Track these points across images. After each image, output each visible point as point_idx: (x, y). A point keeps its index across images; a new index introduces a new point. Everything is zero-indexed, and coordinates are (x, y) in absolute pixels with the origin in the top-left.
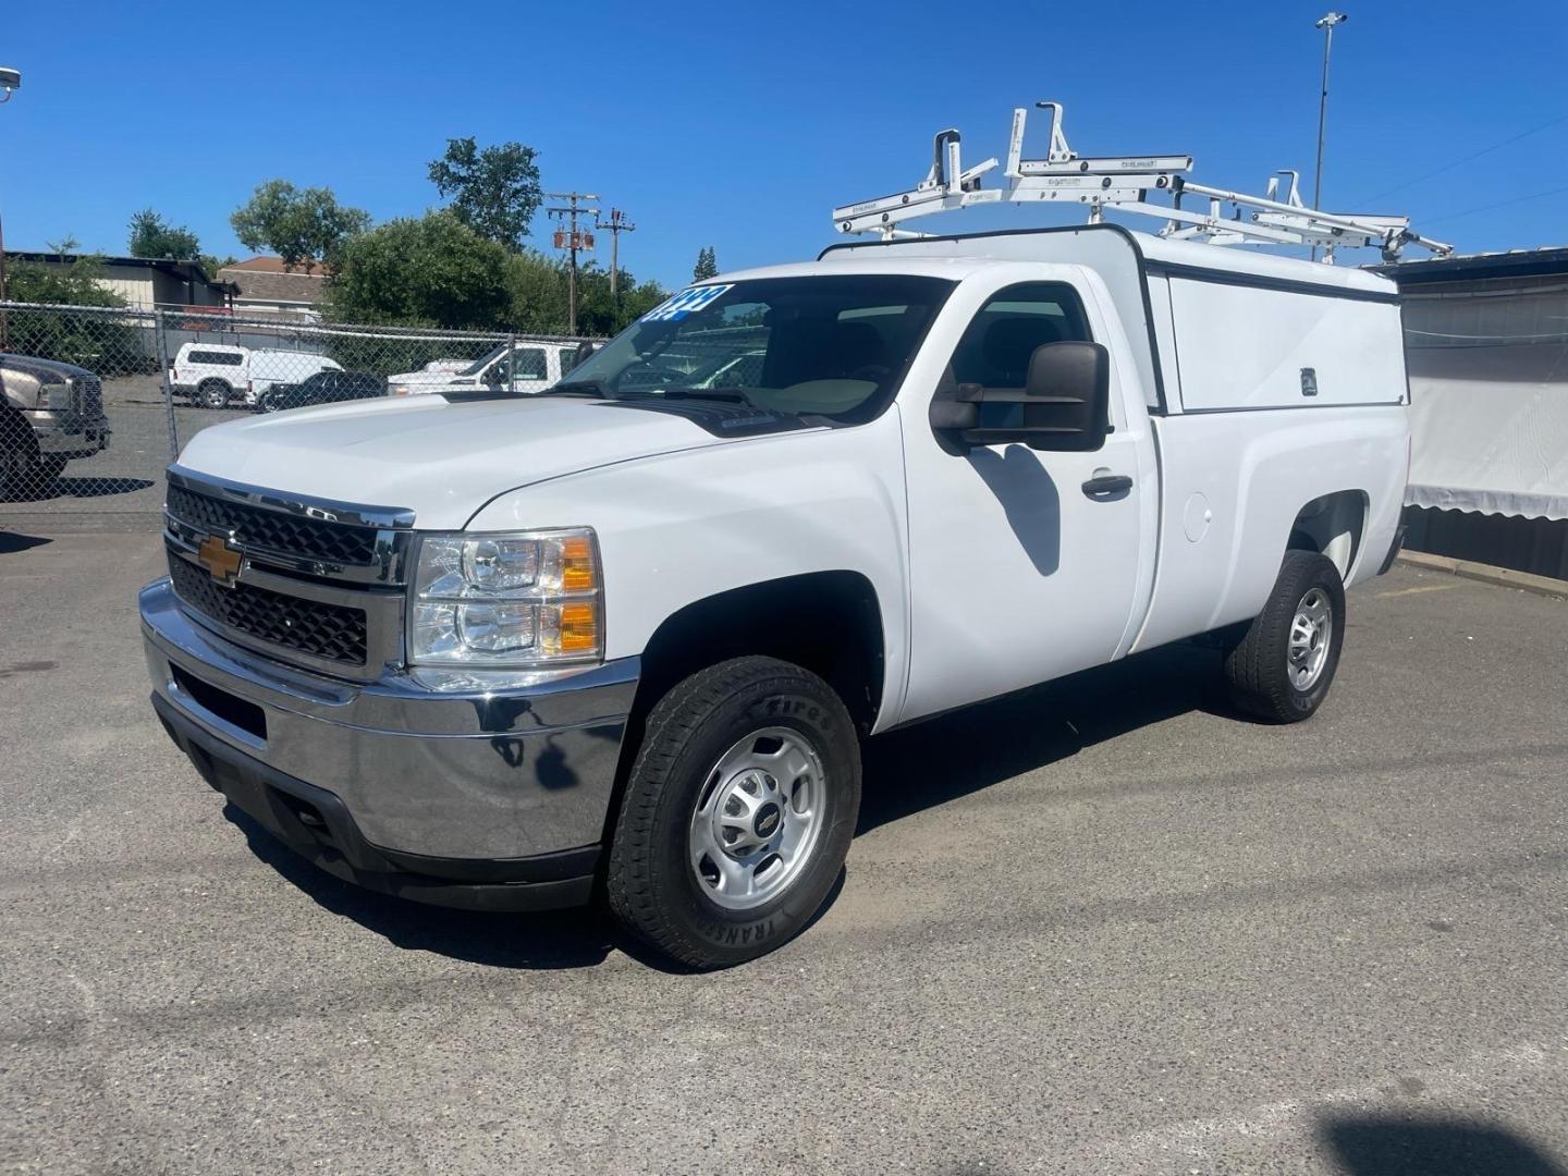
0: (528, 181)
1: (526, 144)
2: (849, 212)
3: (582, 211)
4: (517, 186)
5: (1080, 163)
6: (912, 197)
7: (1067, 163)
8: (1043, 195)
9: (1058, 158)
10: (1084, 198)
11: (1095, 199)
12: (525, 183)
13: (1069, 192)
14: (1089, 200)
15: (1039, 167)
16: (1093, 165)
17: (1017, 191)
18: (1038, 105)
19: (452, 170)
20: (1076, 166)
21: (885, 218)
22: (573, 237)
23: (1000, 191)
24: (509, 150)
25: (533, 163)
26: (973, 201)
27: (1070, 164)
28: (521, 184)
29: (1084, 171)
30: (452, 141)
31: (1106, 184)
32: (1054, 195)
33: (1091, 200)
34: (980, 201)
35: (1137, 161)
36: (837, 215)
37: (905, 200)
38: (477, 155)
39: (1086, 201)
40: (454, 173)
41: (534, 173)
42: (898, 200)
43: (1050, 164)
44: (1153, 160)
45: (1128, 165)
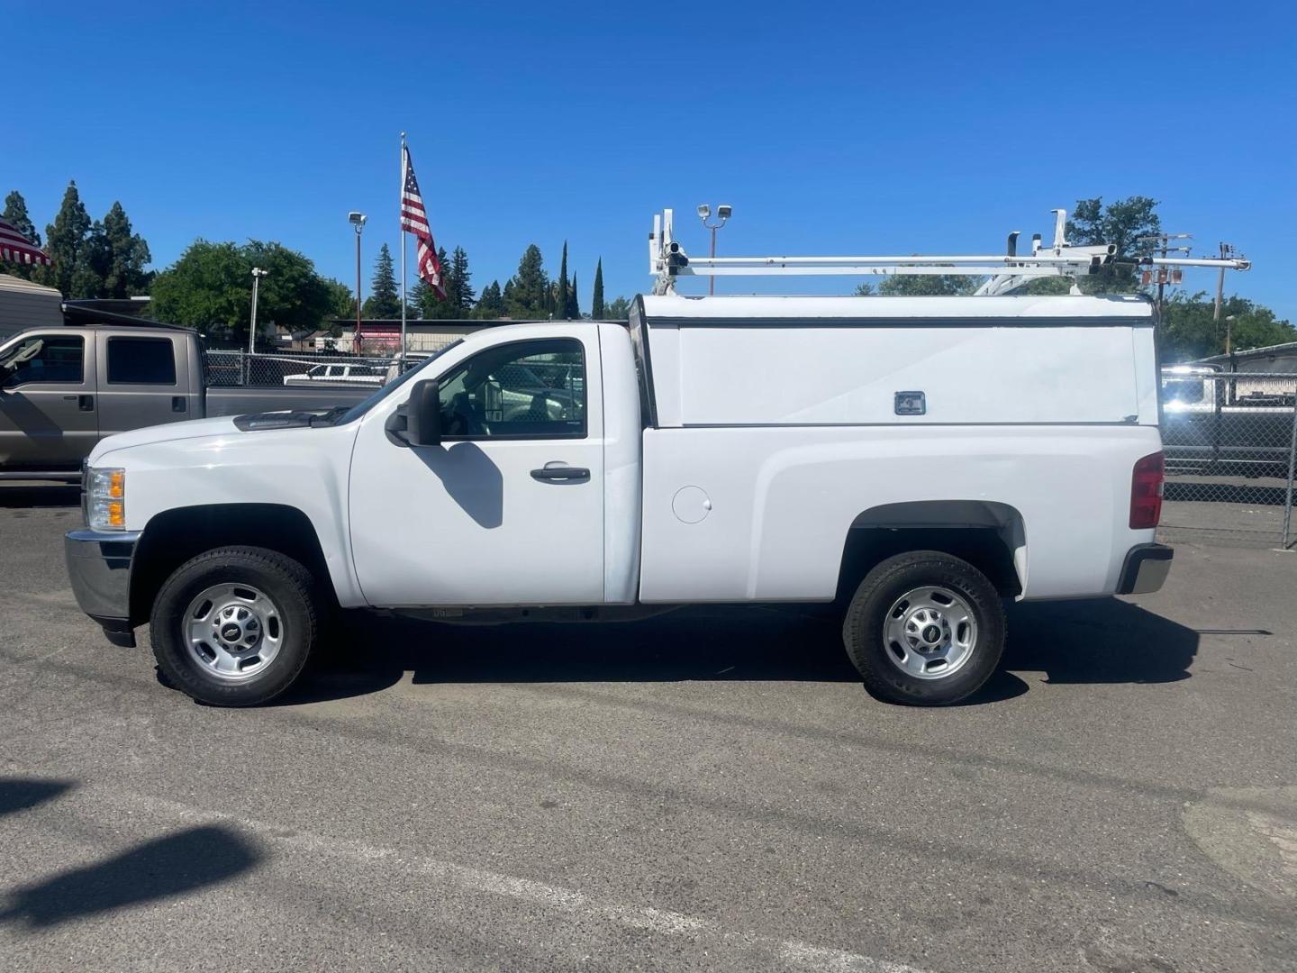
0: (1149, 228)
1: (1146, 196)
3: (1173, 250)
4: (1135, 233)
12: (1145, 229)
19: (1077, 226)
22: (1160, 273)
24: (1131, 204)
25: (1153, 211)
28: (1141, 230)
30: (1081, 202)
38: (1103, 212)
40: (1079, 229)
41: (1154, 220)
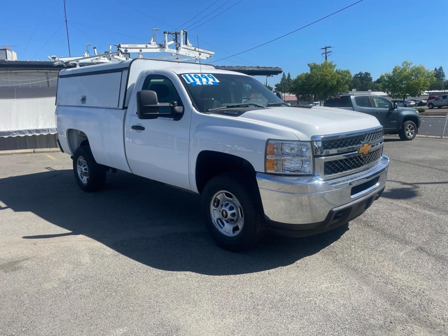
2: (127, 46)
6: (149, 46)
7: (191, 47)
8: (186, 54)
9: (189, 45)
10: (195, 57)
11: (198, 57)
13: (192, 54)
15: (186, 46)
16: (197, 49)
17: (180, 51)
20: (193, 48)
21: (140, 51)
23: (176, 50)
26: (168, 51)
29: (195, 50)
31: (200, 54)
32: (189, 54)
34: (170, 52)
35: (206, 51)
36: (122, 46)
42: (144, 46)
44: (209, 51)
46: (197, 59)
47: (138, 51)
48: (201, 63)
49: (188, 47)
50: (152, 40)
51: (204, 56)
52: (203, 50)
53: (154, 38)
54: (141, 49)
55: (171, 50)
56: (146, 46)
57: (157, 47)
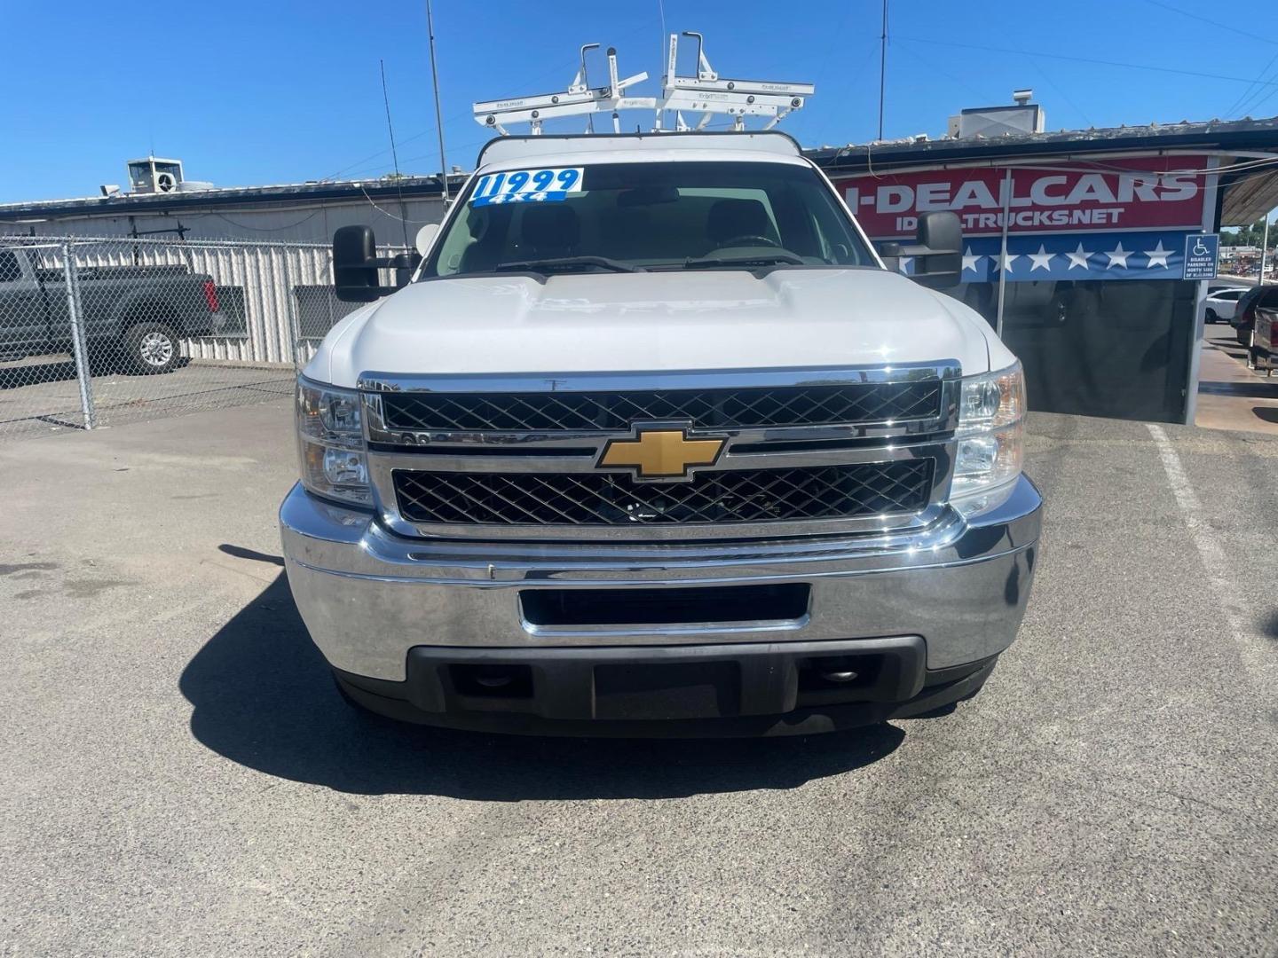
2: (493, 107)
5: (727, 83)
6: (562, 98)
7: (715, 82)
8: (694, 106)
9: (708, 77)
10: (732, 111)
11: (742, 111)
13: (719, 104)
14: (737, 112)
15: (690, 83)
16: (738, 86)
17: (670, 100)
18: (685, 34)
20: (724, 85)
21: (534, 116)
23: (655, 99)
26: (628, 106)
27: (718, 82)
29: (730, 89)
31: (750, 101)
32: (705, 106)
33: (739, 112)
34: (636, 106)
35: (775, 85)
36: (477, 108)
37: (555, 101)
39: (734, 113)
42: (548, 100)
43: (700, 81)
44: (788, 85)
45: (768, 87)
46: (738, 120)
47: (527, 116)
48: (756, 128)
49: (702, 85)
50: (578, 78)
51: (766, 106)
52: (761, 85)
53: (582, 74)
54: (535, 111)
55: (636, 102)
56: (553, 101)
57: (592, 97)
